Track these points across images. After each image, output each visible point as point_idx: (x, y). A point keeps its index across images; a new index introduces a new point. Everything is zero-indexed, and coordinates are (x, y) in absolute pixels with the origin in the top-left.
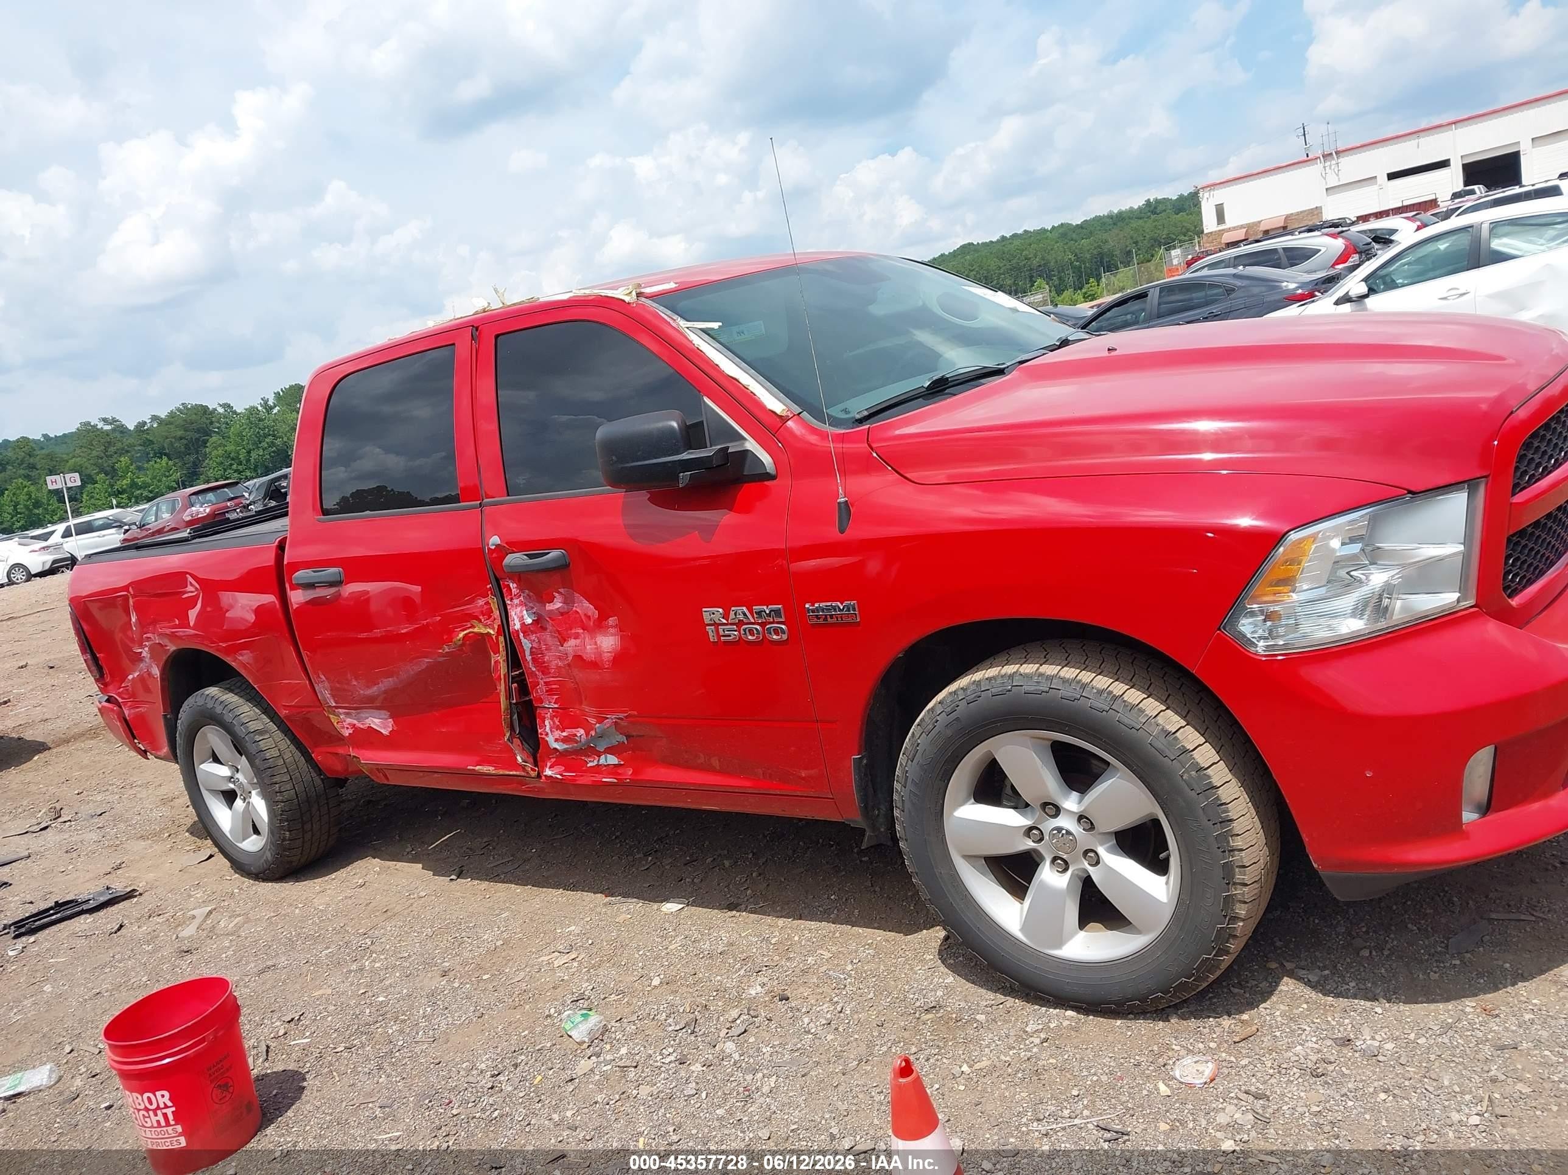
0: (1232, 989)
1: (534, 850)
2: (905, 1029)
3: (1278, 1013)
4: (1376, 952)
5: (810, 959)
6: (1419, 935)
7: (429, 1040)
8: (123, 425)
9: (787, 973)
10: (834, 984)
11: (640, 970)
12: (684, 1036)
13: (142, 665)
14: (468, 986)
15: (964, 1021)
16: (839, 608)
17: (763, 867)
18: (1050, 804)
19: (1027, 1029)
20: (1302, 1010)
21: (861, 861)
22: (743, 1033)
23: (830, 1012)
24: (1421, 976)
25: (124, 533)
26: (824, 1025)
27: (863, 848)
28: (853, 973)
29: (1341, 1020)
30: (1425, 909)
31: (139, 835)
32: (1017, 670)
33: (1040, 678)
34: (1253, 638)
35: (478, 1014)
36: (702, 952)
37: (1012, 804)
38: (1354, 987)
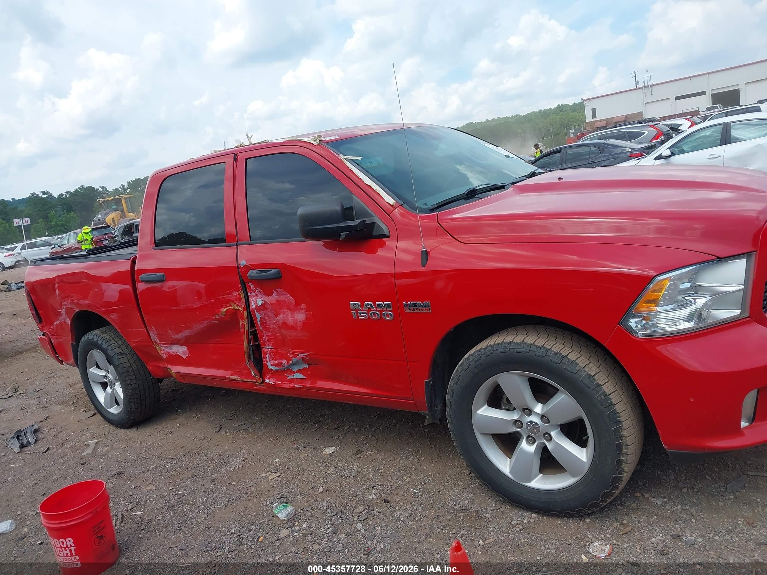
0: (617, 506)
1: (257, 419)
2: (449, 520)
3: (642, 521)
4: (691, 490)
5: (399, 481)
6: (712, 482)
7: (205, 515)
8: (52, 195)
9: (388, 488)
10: (412, 495)
11: (313, 483)
12: (336, 519)
13: (61, 318)
14: (225, 488)
15: (480, 517)
16: (421, 305)
17: (374, 432)
18: (527, 409)
19: (513, 523)
20: (654, 519)
21: (424, 431)
22: (366, 519)
23: (411, 510)
24: (714, 503)
25: (52, 249)
26: (407, 516)
27: (425, 425)
28: (422, 490)
29: (675, 525)
30: (714, 468)
31: (57, 402)
32: (513, 341)
33: (524, 345)
34: (636, 329)
35: (230, 503)
36: (344, 475)
37: (506, 408)
38: (680, 508)
